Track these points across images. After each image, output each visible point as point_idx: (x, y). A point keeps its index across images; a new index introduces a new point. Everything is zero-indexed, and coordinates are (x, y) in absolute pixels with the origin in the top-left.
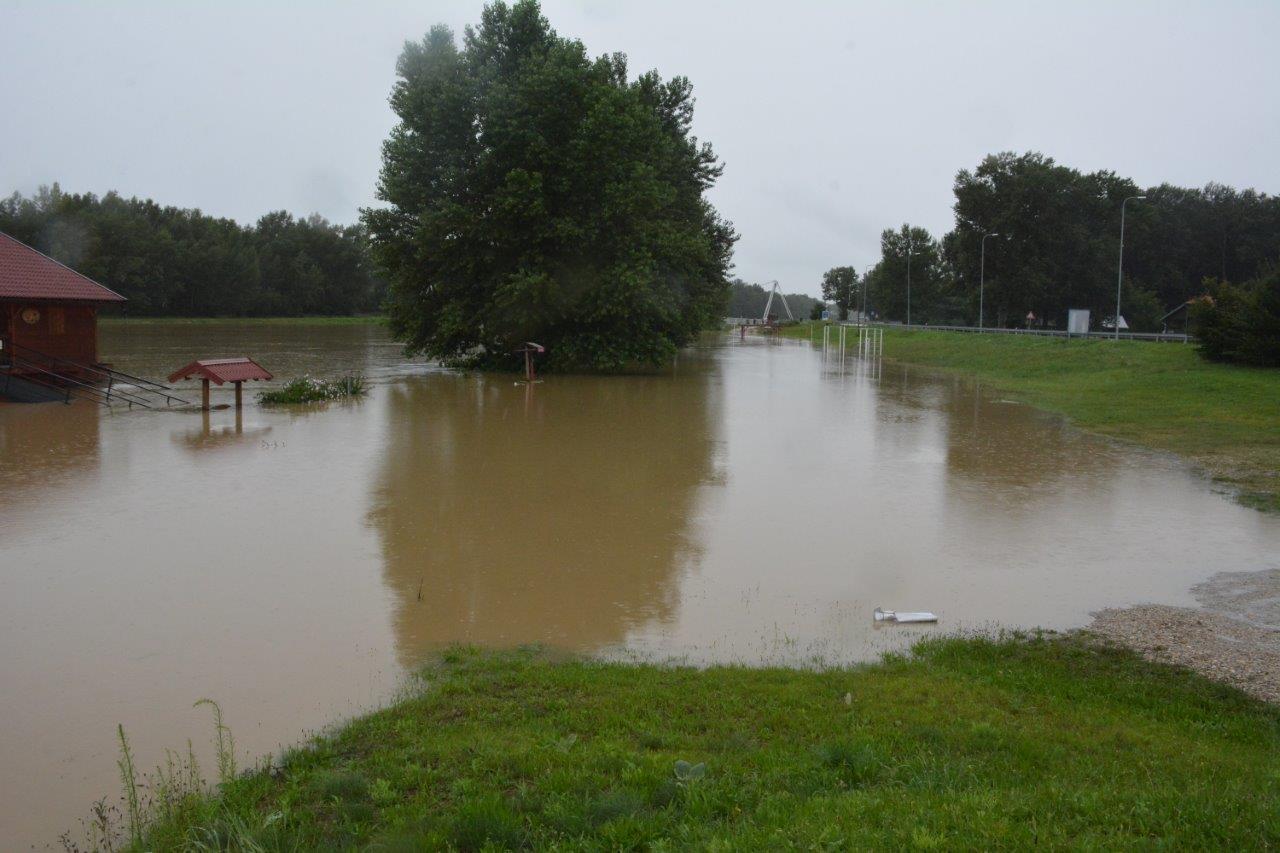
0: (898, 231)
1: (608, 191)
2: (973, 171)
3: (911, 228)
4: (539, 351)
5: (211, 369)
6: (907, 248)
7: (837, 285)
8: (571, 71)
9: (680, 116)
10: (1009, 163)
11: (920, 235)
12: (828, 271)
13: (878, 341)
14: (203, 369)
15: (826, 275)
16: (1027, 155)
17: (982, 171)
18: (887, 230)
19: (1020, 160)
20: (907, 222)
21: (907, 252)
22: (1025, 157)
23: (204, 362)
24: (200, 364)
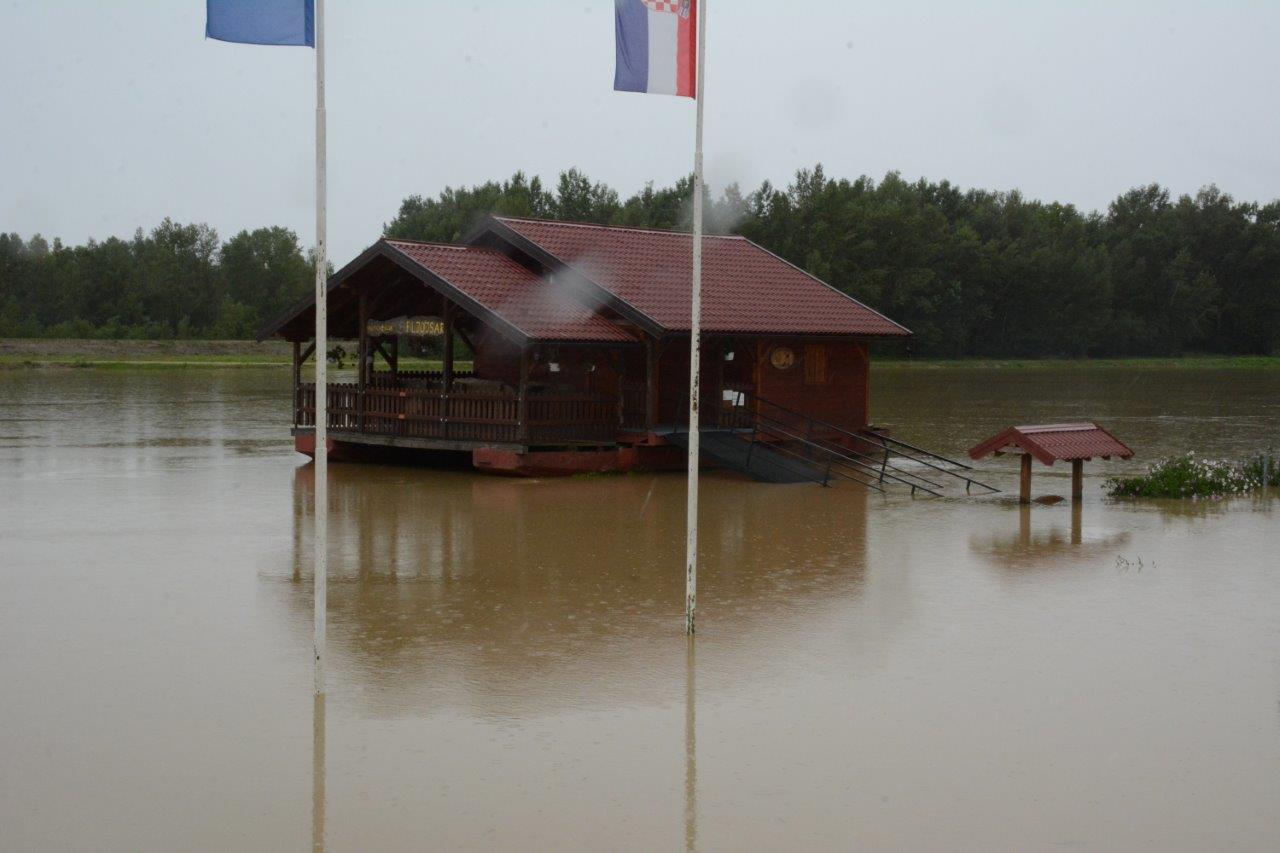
5: (1037, 441)
14: (1023, 440)
23: (1023, 429)
24: (1018, 431)
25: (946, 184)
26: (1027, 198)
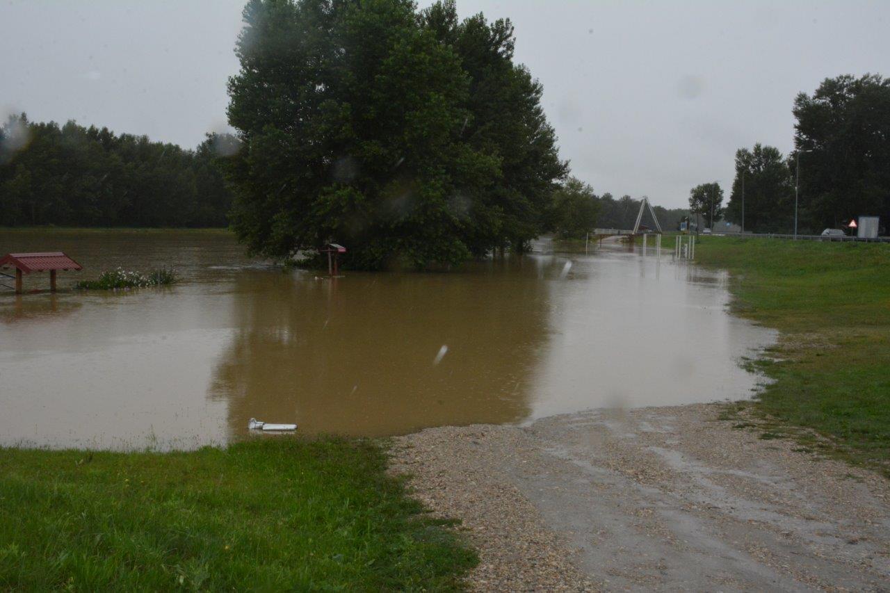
0: (751, 151)
1: (407, 118)
2: (811, 94)
3: (762, 147)
4: (340, 250)
5: (22, 261)
6: (758, 166)
7: (702, 199)
8: (377, 16)
9: (504, 52)
10: (847, 85)
11: (771, 154)
12: (695, 187)
13: (692, 245)
14: (15, 260)
15: (693, 191)
16: (865, 78)
17: (820, 94)
18: (741, 149)
19: (857, 82)
20: (759, 142)
21: (759, 169)
22: (863, 79)
23: (15, 255)
24: (11, 256)
25: (105, 130)
26: (153, 140)
